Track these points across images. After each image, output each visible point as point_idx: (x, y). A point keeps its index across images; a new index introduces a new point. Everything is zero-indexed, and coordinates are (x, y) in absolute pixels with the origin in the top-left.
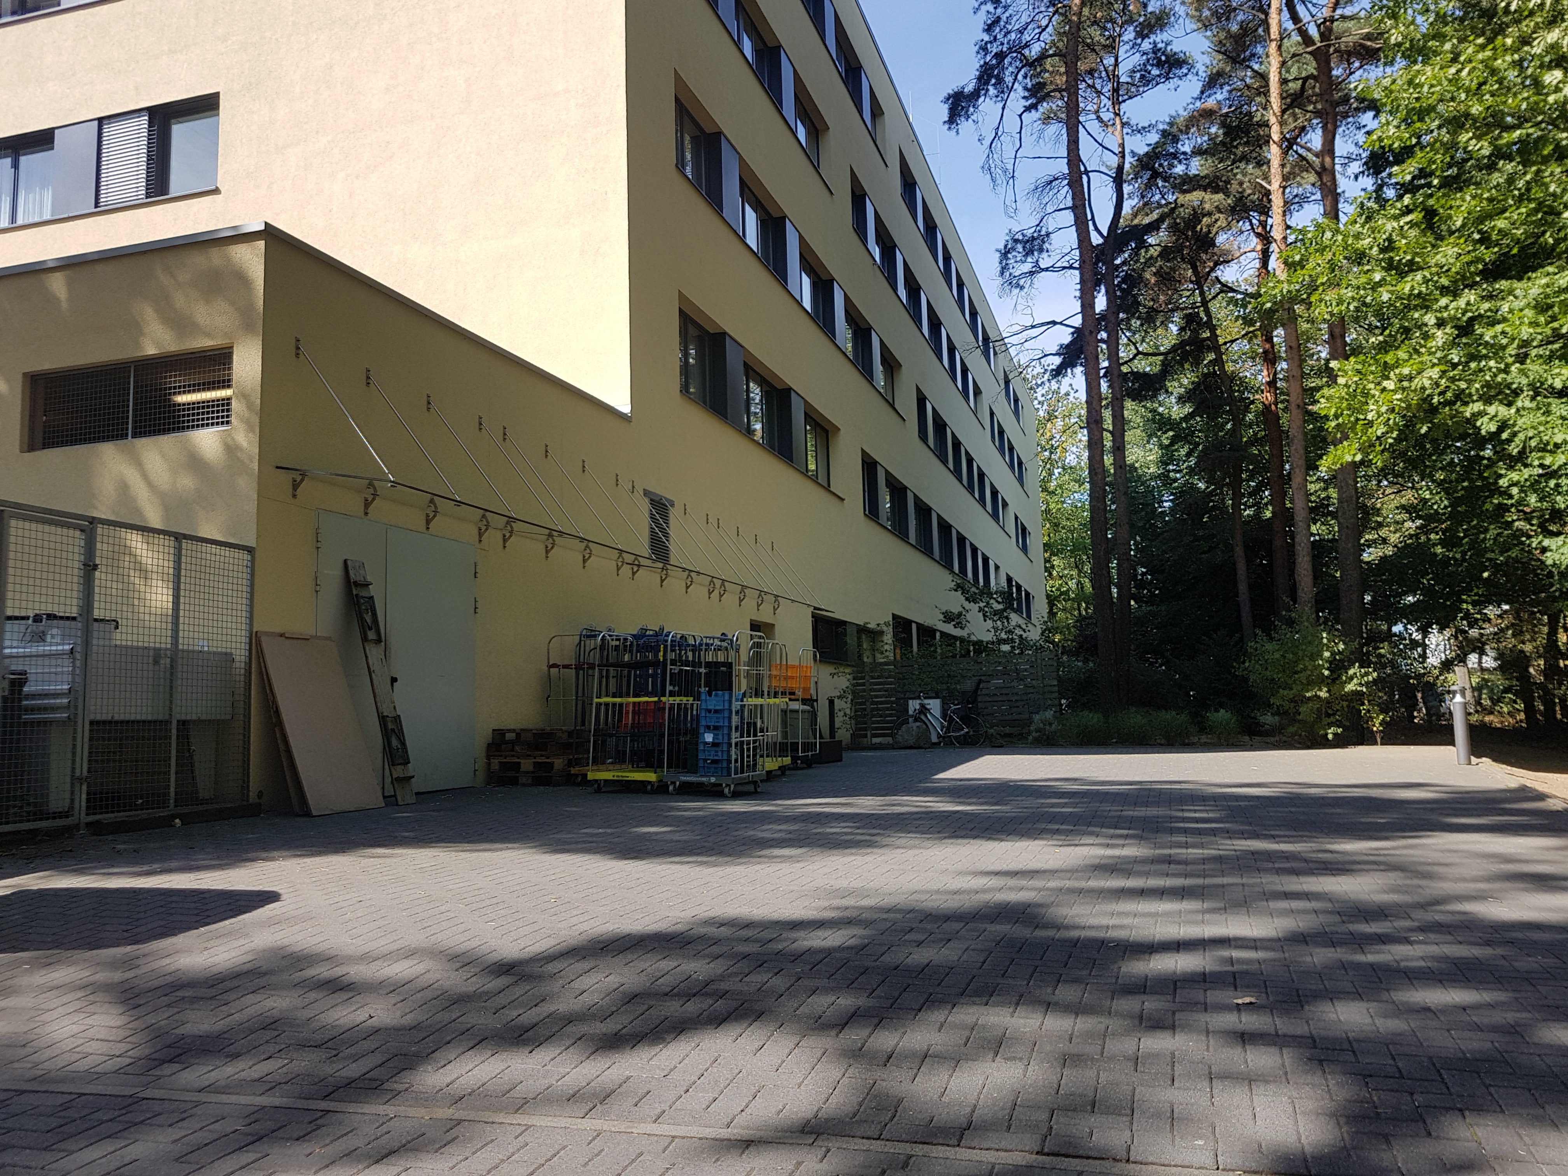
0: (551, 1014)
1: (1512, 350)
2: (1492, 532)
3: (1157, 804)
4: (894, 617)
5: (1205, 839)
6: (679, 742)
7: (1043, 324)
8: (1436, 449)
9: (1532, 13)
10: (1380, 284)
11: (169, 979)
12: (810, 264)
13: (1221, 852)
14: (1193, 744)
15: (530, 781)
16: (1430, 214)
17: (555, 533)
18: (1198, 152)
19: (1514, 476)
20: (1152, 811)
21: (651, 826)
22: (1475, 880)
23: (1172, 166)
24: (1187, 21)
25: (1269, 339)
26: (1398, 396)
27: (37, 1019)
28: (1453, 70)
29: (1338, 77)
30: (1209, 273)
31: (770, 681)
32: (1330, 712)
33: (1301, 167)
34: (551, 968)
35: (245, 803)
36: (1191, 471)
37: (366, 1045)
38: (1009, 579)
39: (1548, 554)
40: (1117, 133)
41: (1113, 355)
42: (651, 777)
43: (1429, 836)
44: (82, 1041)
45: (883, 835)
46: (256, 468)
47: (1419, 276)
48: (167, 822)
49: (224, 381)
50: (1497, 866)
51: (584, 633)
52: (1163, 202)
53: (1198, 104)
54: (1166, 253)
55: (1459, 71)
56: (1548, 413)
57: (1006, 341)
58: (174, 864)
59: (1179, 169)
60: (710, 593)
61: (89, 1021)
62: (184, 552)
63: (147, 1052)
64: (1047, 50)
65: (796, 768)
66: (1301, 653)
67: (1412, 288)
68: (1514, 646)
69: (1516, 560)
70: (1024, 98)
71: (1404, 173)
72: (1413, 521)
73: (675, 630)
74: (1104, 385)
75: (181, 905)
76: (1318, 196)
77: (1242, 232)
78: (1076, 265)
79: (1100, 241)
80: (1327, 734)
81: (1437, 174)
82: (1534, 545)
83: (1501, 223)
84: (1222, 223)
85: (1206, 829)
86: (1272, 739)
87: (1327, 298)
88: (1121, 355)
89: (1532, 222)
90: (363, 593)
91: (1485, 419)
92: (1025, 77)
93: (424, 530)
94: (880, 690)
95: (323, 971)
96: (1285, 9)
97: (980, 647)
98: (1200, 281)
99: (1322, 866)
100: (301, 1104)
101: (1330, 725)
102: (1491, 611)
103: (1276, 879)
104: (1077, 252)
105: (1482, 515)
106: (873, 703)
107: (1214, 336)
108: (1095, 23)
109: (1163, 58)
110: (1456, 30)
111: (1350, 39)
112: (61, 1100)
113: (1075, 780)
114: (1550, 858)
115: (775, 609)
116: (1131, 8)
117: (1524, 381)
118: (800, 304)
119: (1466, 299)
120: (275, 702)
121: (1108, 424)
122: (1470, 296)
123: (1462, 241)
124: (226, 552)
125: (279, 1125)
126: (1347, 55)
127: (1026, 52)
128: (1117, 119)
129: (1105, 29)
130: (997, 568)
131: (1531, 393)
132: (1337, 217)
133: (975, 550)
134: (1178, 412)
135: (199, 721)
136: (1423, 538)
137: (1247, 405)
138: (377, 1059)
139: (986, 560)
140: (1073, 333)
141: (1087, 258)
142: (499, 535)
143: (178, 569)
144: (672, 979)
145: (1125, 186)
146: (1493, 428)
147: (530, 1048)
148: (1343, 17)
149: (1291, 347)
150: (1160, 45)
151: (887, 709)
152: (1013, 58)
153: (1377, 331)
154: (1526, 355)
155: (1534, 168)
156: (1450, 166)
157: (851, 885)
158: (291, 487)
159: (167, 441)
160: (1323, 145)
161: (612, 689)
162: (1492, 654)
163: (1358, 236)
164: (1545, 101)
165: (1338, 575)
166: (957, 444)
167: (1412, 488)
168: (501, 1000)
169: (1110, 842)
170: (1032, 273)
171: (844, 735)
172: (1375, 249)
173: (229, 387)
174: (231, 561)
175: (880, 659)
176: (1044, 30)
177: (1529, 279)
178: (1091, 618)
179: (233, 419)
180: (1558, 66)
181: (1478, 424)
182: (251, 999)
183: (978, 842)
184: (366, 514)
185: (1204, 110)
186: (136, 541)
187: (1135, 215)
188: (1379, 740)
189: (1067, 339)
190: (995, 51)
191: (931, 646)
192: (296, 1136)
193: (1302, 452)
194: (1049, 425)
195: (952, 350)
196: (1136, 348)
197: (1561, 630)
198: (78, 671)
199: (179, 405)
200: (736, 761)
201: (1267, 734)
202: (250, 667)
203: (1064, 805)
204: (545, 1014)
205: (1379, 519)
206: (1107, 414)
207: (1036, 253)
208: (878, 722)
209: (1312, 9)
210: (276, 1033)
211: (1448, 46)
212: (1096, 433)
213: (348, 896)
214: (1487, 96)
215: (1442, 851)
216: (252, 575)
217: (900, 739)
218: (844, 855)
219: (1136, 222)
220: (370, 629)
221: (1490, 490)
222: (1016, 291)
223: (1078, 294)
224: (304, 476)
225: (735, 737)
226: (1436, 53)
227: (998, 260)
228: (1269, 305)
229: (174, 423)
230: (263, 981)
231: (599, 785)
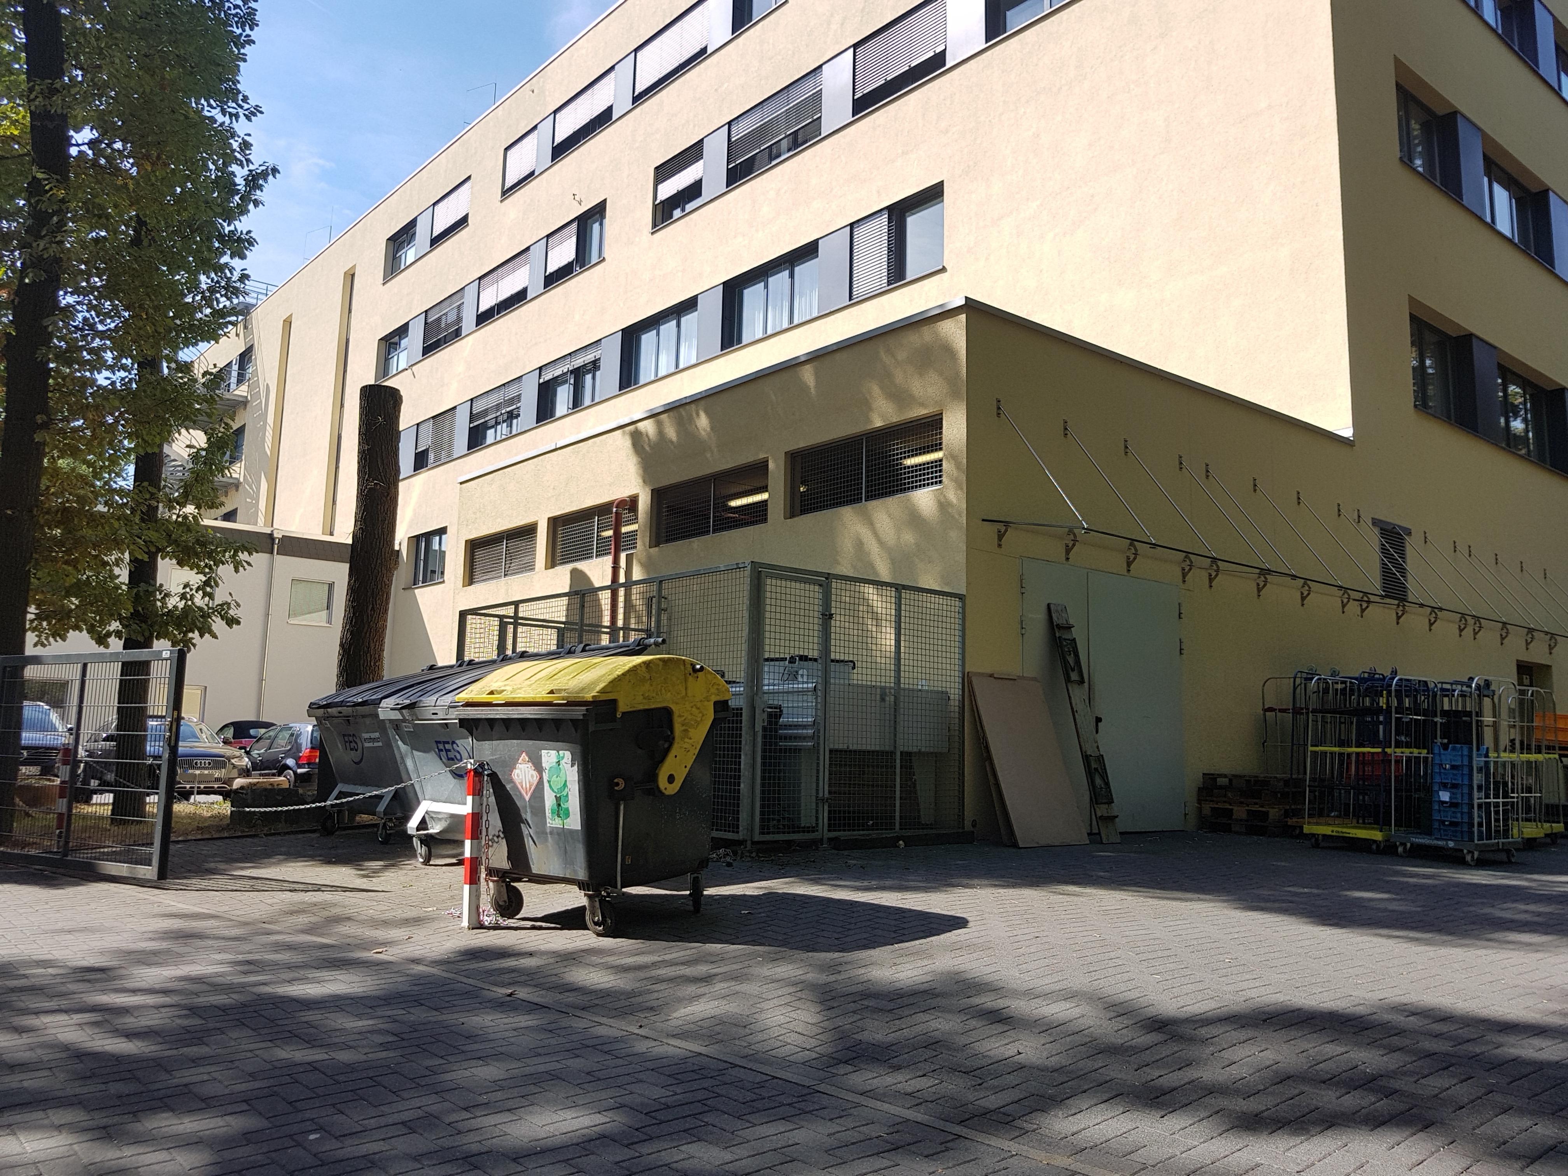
0: (1193, 1081)
6: (1408, 798)
11: (860, 988)
15: (1243, 830)
17: (1268, 573)
21: (1368, 891)
27: (758, 1005)
34: (1204, 1032)
35: (961, 831)
37: (1011, 1079)
42: (1377, 835)
44: (786, 1031)
46: (965, 522)
48: (892, 843)
49: (936, 445)
51: (1299, 675)
58: (888, 883)
60: (1461, 630)
61: (792, 1015)
62: (903, 600)
63: (830, 1050)
75: (884, 921)
90: (1066, 636)
93: (1126, 573)
95: (987, 1001)
100: (940, 1124)
112: (759, 1078)
115: (1551, 649)
120: (985, 737)
124: (941, 600)
125: (915, 1140)
135: (920, 753)
138: (1015, 1094)
142: (1204, 576)
143: (898, 616)
144: (1334, 1066)
147: (1163, 1113)
158: (996, 537)
159: (892, 502)
161: (1329, 736)
168: (1147, 1057)
173: (941, 449)
174: (945, 607)
179: (944, 479)
182: (922, 1017)
184: (1068, 559)
186: (870, 591)
192: (926, 1153)
198: (819, 706)
199: (909, 467)
200: (1480, 825)
202: (963, 705)
204: (1186, 1080)
210: (935, 1053)
213: (1026, 931)
216: (964, 619)
220: (1073, 670)
224: (1007, 526)
225: (1478, 798)
229: (897, 486)
230: (934, 1002)
231: (1317, 840)
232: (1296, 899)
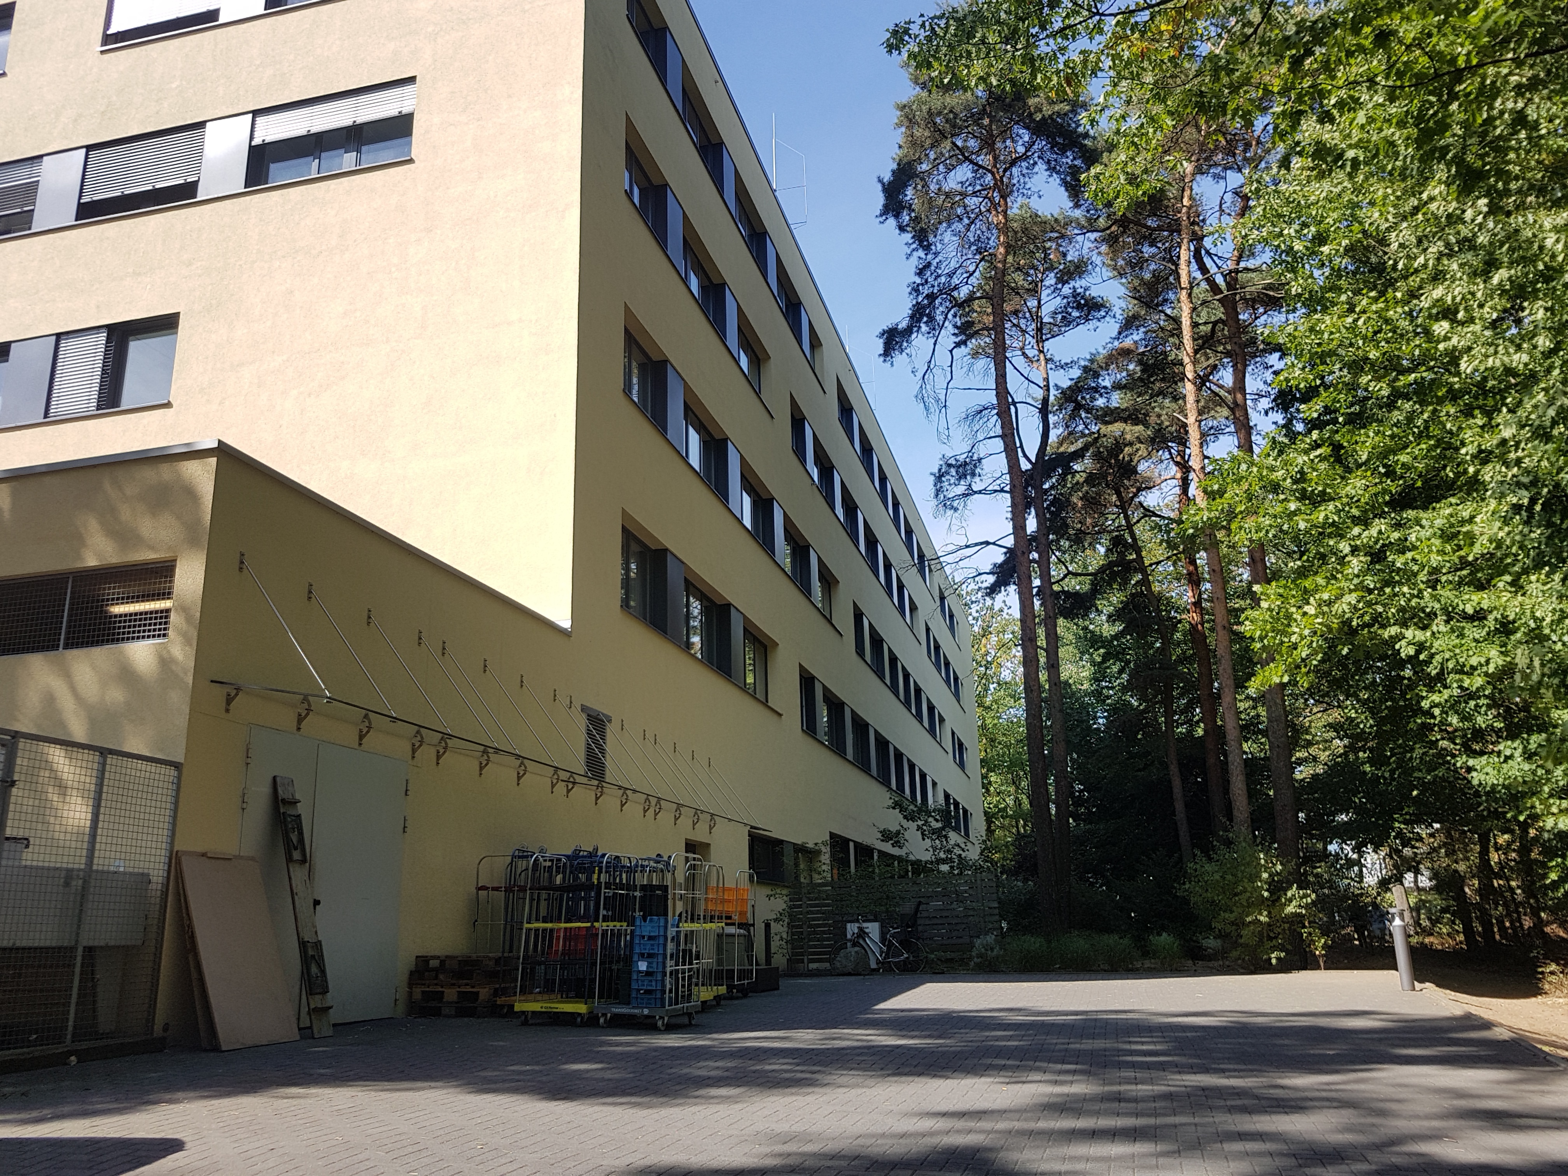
1: (1423, 577)
2: (1418, 752)
3: (1105, 1036)
4: (832, 835)
5: (1154, 1074)
6: (611, 970)
7: (976, 544)
8: (1358, 669)
9: (1416, 271)
10: (1294, 513)
12: (750, 484)
13: (1172, 1089)
14: (1137, 969)
15: (453, 1012)
16: (1337, 447)
17: (490, 750)
18: (1117, 386)
19: (1436, 698)
20: (1099, 1044)
21: (583, 1062)
22: (1428, 1117)
23: (1093, 399)
24: (1104, 270)
25: (1193, 562)
26: (1319, 620)
28: (1350, 320)
29: (1245, 321)
30: (1132, 498)
31: (706, 905)
32: (1272, 935)
33: (1214, 402)
35: (148, 1037)
36: (1124, 689)
38: (947, 796)
39: (1474, 774)
40: (1041, 368)
41: (1045, 575)
42: (581, 1008)
43: (1379, 1069)
45: (824, 1072)
46: (191, 682)
47: (1331, 506)
48: (61, 1060)
49: (164, 593)
50: (1449, 1102)
51: (517, 853)
52: (1087, 432)
53: (1116, 343)
54: (1091, 479)
55: (1356, 321)
56: (1461, 636)
57: (942, 559)
58: (67, 1109)
59: (1101, 402)
60: (645, 811)
62: (108, 767)
64: (974, 293)
65: (732, 998)
66: (1240, 875)
67: (1327, 517)
68: (1448, 865)
69: (1443, 779)
70: (954, 334)
71: (1312, 410)
72: (1341, 740)
73: (609, 850)
74: (1037, 603)
76: (1232, 428)
77: (1162, 461)
78: (1007, 488)
79: (1029, 466)
80: (1270, 959)
81: (1342, 411)
82: (1458, 765)
83: (1403, 458)
84: (1143, 452)
85: (1156, 1062)
86: (1216, 964)
87: (1246, 526)
88: (1053, 573)
89: (1432, 457)
90: (291, 811)
91: (1403, 643)
92: (955, 316)
93: (356, 746)
94: (818, 912)
96: (1193, 260)
97: (919, 867)
98: (1124, 506)
99: (1275, 1103)
101: (1273, 949)
102: (1422, 831)
103: (1228, 1118)
104: (1008, 477)
105: (1406, 734)
106: (810, 926)
107: (1140, 558)
108: (1018, 269)
109: (1082, 302)
110: (1350, 284)
111: (1253, 289)
113: (1019, 1010)
114: (1501, 1093)
115: (711, 828)
116: (1051, 257)
117: (1437, 606)
118: (740, 522)
119: (1378, 528)
120: (191, 926)
121: (1042, 642)
122: (1379, 526)
123: (1369, 473)
124: (152, 767)
126: (1252, 303)
127: (955, 294)
128: (1042, 356)
129: (1028, 275)
130: (934, 784)
131: (1444, 618)
132: (1251, 450)
133: (912, 766)
134: (1108, 630)
135: (107, 948)
136: (1351, 757)
137: (1175, 624)
139: (923, 776)
140: (1005, 553)
141: (1017, 483)
142: (433, 752)
143: (100, 785)
145: (1050, 416)
146: (1411, 651)
148: (1247, 270)
149: (1214, 571)
150: (1079, 290)
151: (824, 932)
152: (943, 299)
153: (1296, 556)
154: (1438, 581)
155: (1430, 408)
156: (1352, 404)
157: (793, 1128)
158: (224, 701)
159: (100, 654)
160: (1234, 383)
161: (543, 912)
162: (1427, 873)
163: (1272, 469)
164: (1436, 349)
165: (1271, 793)
166: (894, 660)
167: (1339, 706)
169: (1058, 1078)
170: (965, 495)
171: (780, 960)
172: (1289, 480)
173: (169, 598)
174: (157, 776)
175: (817, 879)
176: (971, 275)
177: (1434, 509)
178: (1030, 836)
179: (170, 632)
180: (1445, 317)
181: (1397, 647)
183: (922, 1080)
184: (299, 729)
185: (1122, 349)
186: (57, 756)
187: (1061, 444)
188: (1322, 964)
189: (1000, 559)
190: (926, 292)
191: (869, 866)
193: (1230, 671)
194: (984, 641)
195: (888, 567)
196: (1067, 567)
197: (1491, 849)
199: (116, 616)
200: (671, 991)
201: (1209, 958)
202: (167, 889)
203: (1010, 1038)
205: (1309, 737)
206: (1041, 632)
207: (968, 477)
208: (815, 946)
209: (1218, 261)
211: (1343, 298)
212: (1031, 650)
213: (258, 1144)
214: (1383, 344)
215: (1393, 1086)
216: (178, 790)
217: (838, 965)
218: (784, 1095)
219: (1062, 450)
220: (296, 849)
221: (1412, 710)
222: (950, 513)
223: (1009, 515)
224: (238, 689)
225: (670, 965)
226: (1333, 304)
227: (932, 483)
228: (1191, 531)
229: (108, 635)
231: (526, 1017)
232: (522, 1077)
